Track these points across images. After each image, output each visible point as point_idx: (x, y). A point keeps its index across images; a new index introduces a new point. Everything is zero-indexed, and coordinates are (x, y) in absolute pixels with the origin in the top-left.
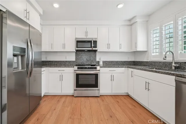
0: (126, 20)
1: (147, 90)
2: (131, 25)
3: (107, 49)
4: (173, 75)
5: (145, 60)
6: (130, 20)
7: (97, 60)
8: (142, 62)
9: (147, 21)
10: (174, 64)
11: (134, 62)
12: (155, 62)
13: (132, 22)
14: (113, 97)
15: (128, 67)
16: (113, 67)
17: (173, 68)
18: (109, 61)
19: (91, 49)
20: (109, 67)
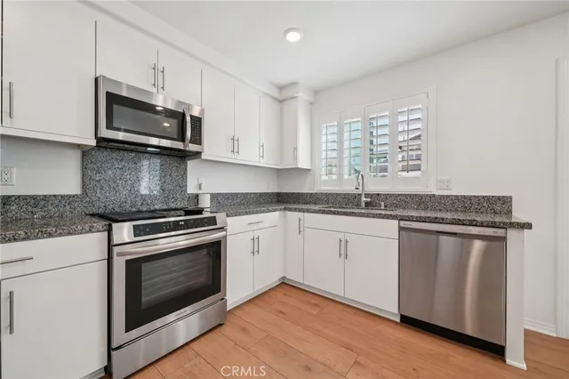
0: (273, 84)
1: (343, 256)
2: (281, 101)
3: (231, 155)
4: (394, 217)
5: (306, 190)
6: (281, 88)
7: (191, 189)
8: (299, 193)
9: (311, 103)
10: (363, 199)
11: (278, 195)
12: (327, 195)
13: (287, 93)
14: (257, 301)
15: (285, 209)
16: (257, 212)
17: (363, 204)
18: (226, 194)
19: (179, 145)
20: (247, 213)
